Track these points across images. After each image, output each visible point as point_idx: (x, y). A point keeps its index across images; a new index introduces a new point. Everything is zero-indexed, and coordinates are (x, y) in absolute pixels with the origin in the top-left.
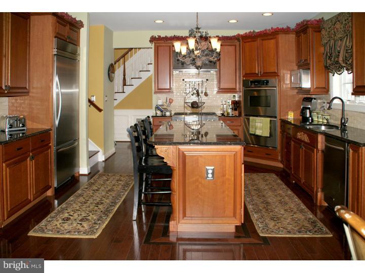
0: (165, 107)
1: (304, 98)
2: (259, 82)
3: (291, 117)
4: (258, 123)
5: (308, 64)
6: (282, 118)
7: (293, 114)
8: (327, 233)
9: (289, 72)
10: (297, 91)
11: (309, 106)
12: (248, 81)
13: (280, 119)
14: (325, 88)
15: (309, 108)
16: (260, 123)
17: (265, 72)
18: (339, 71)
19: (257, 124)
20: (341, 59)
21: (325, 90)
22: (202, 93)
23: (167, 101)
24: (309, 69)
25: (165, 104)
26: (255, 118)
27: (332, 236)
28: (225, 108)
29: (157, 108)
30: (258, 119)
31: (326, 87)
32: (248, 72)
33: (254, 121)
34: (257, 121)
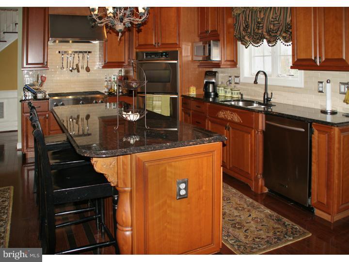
0: (37, 87)
1: (207, 72)
2: (156, 54)
3: (193, 92)
4: (156, 101)
5: (218, 35)
6: (183, 94)
7: (195, 89)
8: (304, 233)
9: (190, 44)
10: (198, 64)
11: (214, 81)
12: (143, 53)
13: (182, 96)
14: (233, 61)
15: (213, 83)
16: (159, 101)
17: (164, 43)
18: (258, 43)
19: (154, 102)
20: (265, 30)
21: (232, 63)
22: (82, 67)
23: (38, 79)
24: (219, 40)
25: (36, 83)
26: (151, 95)
27: (310, 235)
28: (110, 84)
29: (27, 88)
30: (156, 97)
31: (235, 61)
32: (142, 43)
33: (151, 99)
34: (155, 99)
